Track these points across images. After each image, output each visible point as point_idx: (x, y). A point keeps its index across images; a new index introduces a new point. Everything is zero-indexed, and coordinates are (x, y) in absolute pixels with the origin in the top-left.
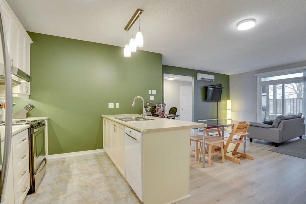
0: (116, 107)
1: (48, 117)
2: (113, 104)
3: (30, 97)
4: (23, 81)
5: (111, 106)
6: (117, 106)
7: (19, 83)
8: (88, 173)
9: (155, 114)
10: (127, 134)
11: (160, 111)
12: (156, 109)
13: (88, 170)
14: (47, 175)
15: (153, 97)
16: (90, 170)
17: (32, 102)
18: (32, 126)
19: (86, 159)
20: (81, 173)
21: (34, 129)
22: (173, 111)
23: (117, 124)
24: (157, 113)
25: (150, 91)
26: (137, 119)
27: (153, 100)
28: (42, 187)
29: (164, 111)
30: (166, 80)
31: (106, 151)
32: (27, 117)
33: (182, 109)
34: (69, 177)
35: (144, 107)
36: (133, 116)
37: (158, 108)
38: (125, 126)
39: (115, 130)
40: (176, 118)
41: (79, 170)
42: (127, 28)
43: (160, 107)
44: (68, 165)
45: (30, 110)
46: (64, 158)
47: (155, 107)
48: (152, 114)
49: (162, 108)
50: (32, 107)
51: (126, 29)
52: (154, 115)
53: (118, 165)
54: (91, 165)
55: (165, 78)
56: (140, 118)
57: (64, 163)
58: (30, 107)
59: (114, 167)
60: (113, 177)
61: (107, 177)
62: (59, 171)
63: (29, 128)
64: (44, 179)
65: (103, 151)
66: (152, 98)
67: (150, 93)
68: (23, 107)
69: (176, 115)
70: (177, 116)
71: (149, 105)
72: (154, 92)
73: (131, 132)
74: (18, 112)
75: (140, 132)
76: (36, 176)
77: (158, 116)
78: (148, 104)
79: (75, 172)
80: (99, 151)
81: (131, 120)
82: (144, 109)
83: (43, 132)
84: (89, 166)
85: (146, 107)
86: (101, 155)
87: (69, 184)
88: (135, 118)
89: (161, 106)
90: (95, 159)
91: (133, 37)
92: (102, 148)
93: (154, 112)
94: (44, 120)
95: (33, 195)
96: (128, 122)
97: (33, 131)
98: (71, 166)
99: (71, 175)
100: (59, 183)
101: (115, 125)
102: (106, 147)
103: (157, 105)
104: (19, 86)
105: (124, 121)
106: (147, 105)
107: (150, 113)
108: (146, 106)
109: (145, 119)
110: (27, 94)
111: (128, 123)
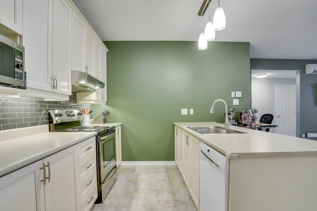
0: (191, 114)
1: (121, 124)
2: (186, 110)
3: (107, 103)
4: (97, 88)
5: (184, 112)
6: (192, 112)
7: (95, 90)
8: (156, 191)
9: (242, 123)
10: (202, 152)
11: (249, 119)
12: (242, 117)
13: (156, 187)
14: (117, 183)
15: (238, 100)
16: (158, 187)
17: (108, 108)
18: (99, 134)
19: (156, 171)
20: (148, 188)
21: (101, 136)
22: (267, 119)
23: (190, 136)
24: (244, 122)
25: (233, 93)
26: (217, 130)
27: (238, 104)
28: (109, 198)
29: (254, 119)
30: (255, 78)
31: (177, 164)
32: (104, 123)
33: (278, 116)
34: (136, 190)
35: (227, 114)
36: (212, 125)
37: (246, 115)
38: (200, 140)
39: (187, 143)
40: (271, 129)
41: (147, 184)
42: (201, 12)
43: (248, 114)
44: (138, 176)
45: (106, 117)
46: (135, 166)
47: (241, 114)
48: (236, 123)
49: (252, 115)
50: (108, 113)
51: (199, 14)
52: (239, 124)
53: (190, 189)
54: (159, 180)
55: (253, 76)
56: (221, 128)
57: (134, 172)
58: (107, 113)
59: (185, 188)
60: (183, 202)
61: (176, 201)
62: (128, 181)
63: (96, 136)
64: (114, 187)
65: (175, 164)
66: (236, 102)
67: (233, 95)
68: (101, 114)
69: (272, 124)
70: (274, 126)
71: (233, 112)
72: (239, 94)
73: (208, 151)
74: (98, 117)
75: (225, 155)
76: (103, 186)
77: (245, 125)
78: (231, 109)
79: (143, 185)
80: (170, 163)
81: (208, 131)
82: (227, 116)
83: (114, 139)
84: (158, 180)
85: (229, 114)
86: (172, 169)
87: (134, 201)
88: (214, 127)
89: (249, 112)
90: (165, 172)
91: (211, 20)
92: (174, 160)
93: (239, 121)
94: (115, 127)
95: (100, 205)
96: (205, 134)
97: (100, 139)
98: (140, 178)
99: (138, 189)
100: (125, 197)
101: (187, 137)
102: (177, 159)
103: (244, 112)
104: (95, 93)
105: (200, 132)
106: (229, 110)
107: (234, 122)
108: (229, 112)
109: (228, 132)
110: (104, 100)
111: (205, 137)
